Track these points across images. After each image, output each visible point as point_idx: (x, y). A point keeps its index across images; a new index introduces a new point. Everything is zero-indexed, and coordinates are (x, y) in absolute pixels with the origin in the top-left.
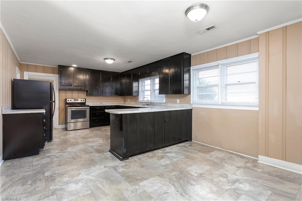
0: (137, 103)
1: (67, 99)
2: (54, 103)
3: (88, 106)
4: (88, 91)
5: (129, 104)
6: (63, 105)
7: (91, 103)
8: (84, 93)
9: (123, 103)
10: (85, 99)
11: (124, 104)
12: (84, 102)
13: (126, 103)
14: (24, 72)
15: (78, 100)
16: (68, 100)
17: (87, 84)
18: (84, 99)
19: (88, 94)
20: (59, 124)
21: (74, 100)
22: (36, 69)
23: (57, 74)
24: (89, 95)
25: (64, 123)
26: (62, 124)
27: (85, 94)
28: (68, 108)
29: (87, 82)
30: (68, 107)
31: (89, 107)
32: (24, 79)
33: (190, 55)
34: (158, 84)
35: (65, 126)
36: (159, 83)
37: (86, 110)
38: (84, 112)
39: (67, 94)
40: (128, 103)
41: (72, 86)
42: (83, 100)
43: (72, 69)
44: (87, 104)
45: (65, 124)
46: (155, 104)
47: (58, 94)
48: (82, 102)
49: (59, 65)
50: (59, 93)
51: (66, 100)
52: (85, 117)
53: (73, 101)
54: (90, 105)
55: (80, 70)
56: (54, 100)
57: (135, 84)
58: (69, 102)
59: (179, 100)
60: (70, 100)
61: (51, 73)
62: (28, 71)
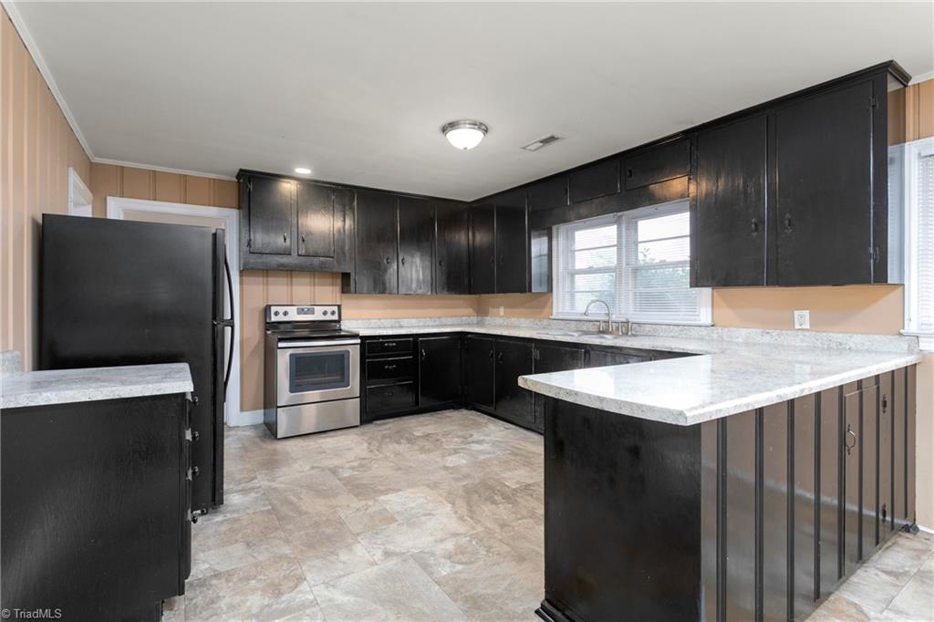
0: (545, 322)
1: (273, 309)
2: (228, 329)
3: (355, 336)
4: (352, 276)
5: (500, 326)
6: (255, 331)
8: (332, 284)
9: (475, 319)
10: (339, 307)
11: (479, 324)
12: (335, 317)
13: (488, 319)
14: (108, 198)
15: (313, 313)
16: (276, 313)
17: (347, 248)
18: (336, 309)
19: (350, 287)
20: (242, 410)
21: (299, 313)
22: (151, 183)
24: (354, 292)
25: (262, 405)
26: (255, 408)
27: (338, 289)
28: (281, 345)
29: (347, 241)
30: (281, 340)
31: (359, 341)
32: (108, 217)
34: (688, 239)
35: (265, 415)
36: (691, 236)
37: (348, 352)
38: (340, 360)
39: (270, 287)
40: (499, 321)
41: (290, 254)
42: (330, 309)
43: (288, 188)
44: (348, 327)
45: (265, 408)
46: (648, 328)
47: (237, 286)
48: (329, 317)
49: (243, 168)
50: (241, 283)
51: (267, 310)
52: (342, 381)
53: (294, 315)
54: (359, 333)
56: (227, 316)
57: (538, 246)
58: (281, 318)
59: (806, 313)
60: (281, 310)
61: (209, 205)
62: (122, 195)
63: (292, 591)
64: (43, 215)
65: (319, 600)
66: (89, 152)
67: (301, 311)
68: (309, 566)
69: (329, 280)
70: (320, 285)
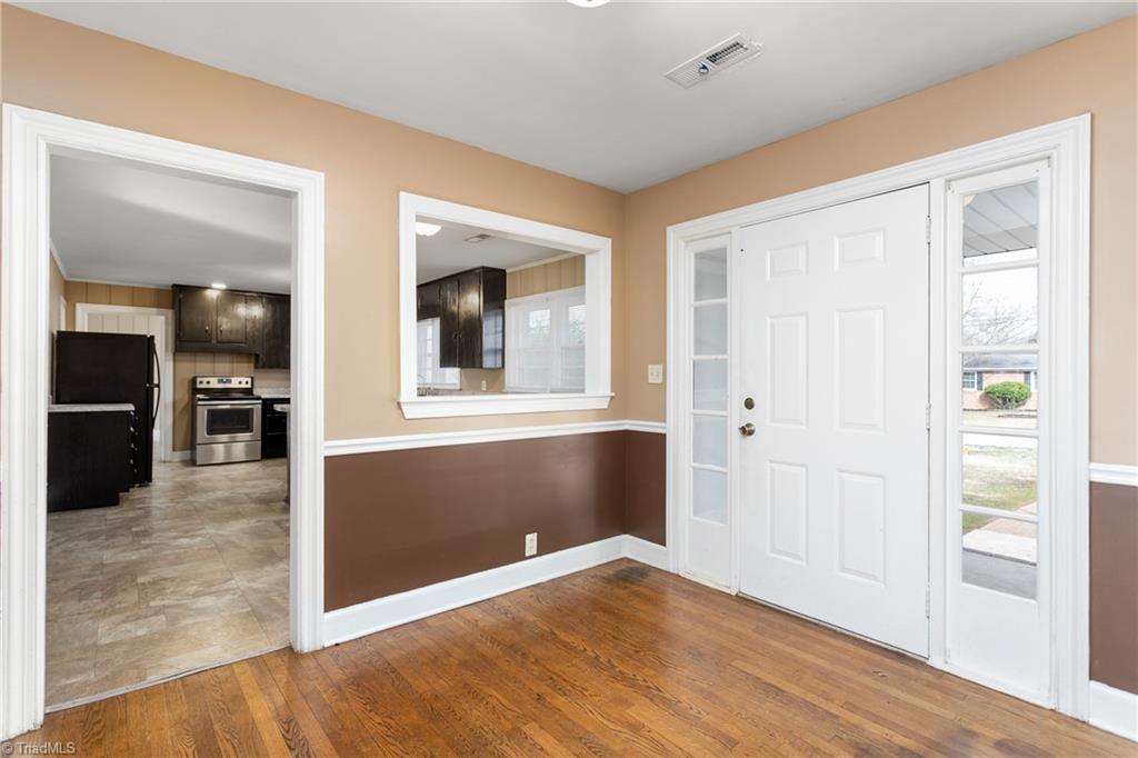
1: (199, 380)
2: (156, 389)
3: (259, 398)
4: (261, 356)
6: (184, 396)
7: (265, 390)
8: (249, 362)
10: (252, 379)
12: (249, 386)
14: (77, 305)
15: (230, 382)
16: (201, 383)
17: (256, 337)
18: (249, 380)
19: (261, 363)
20: (174, 450)
22: (109, 293)
23: (167, 308)
24: (263, 367)
25: (188, 446)
26: (183, 449)
27: (252, 365)
28: (200, 403)
29: (256, 332)
30: (201, 400)
31: (262, 402)
33: (504, 271)
35: (191, 454)
37: (254, 409)
41: (210, 342)
42: (244, 380)
43: (213, 294)
44: (256, 392)
45: (191, 449)
47: (171, 364)
48: (244, 386)
49: (175, 283)
50: (175, 361)
51: (194, 380)
52: (248, 428)
53: (214, 384)
54: (263, 396)
55: (235, 295)
56: (156, 382)
58: (204, 386)
60: (205, 380)
61: (151, 307)
62: (87, 302)
64: (58, 332)
66: (64, 273)
67: (220, 381)
69: (245, 359)
70: (237, 362)
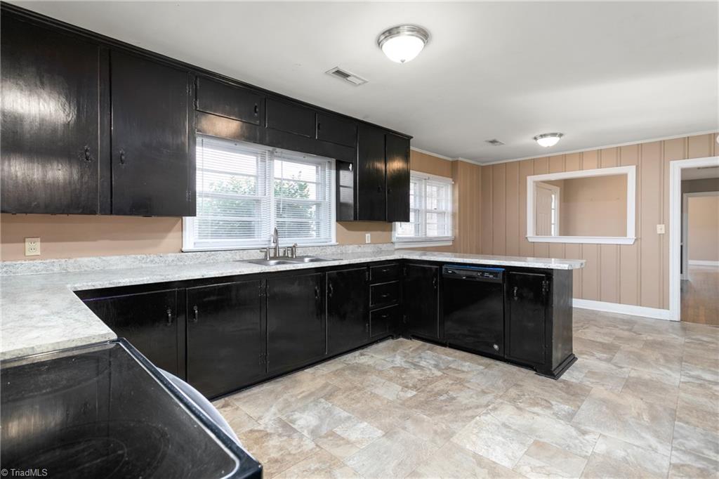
63: (689, 465)
65: (670, 448)
68: (659, 469)
